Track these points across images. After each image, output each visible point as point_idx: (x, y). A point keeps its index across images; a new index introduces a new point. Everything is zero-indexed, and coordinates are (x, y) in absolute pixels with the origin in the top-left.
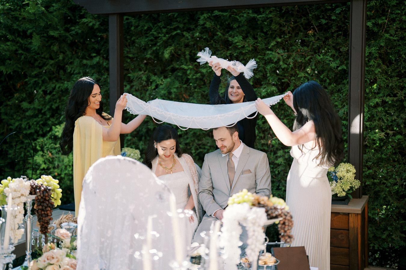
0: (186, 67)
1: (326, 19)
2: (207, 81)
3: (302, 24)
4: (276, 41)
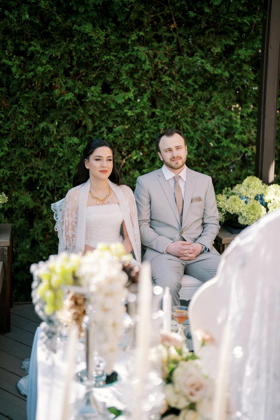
0: (10, 63)
1: (195, 12)
2: (38, 83)
3: (162, 15)
4: (138, 35)
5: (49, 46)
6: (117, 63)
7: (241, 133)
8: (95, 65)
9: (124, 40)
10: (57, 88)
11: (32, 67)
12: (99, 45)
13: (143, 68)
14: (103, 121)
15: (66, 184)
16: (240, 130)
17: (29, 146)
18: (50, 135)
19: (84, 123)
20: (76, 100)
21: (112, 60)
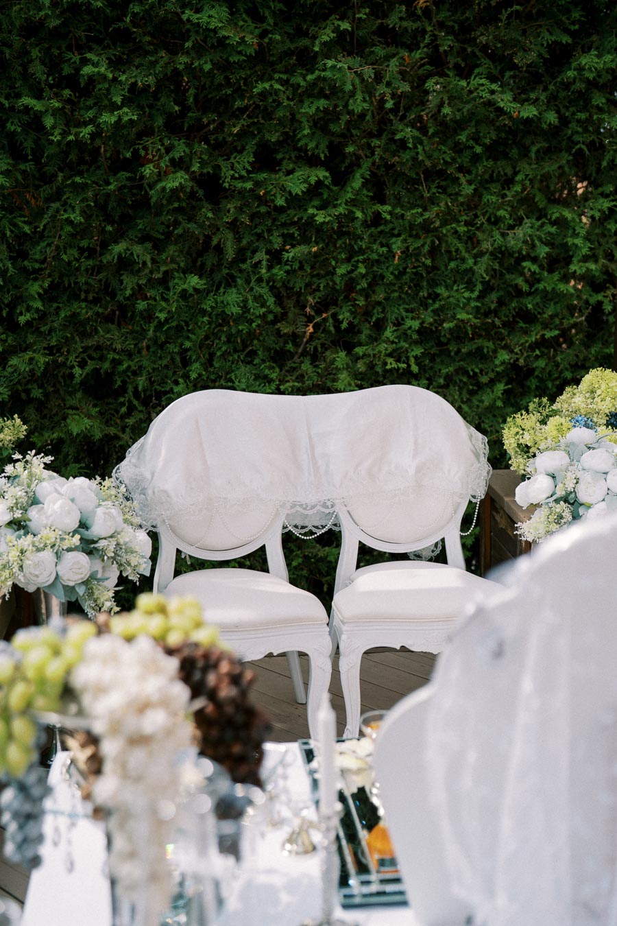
0: (37, 105)
2: (105, 151)
4: (336, 30)
5: (129, 62)
6: (288, 99)
7: (585, 259)
8: (238, 104)
9: (304, 42)
10: (150, 161)
11: (90, 114)
12: (246, 55)
13: (350, 108)
14: (259, 236)
15: (176, 383)
16: (585, 251)
17: (91, 297)
18: (139, 271)
19: (215, 241)
20: (196, 189)
21: (277, 92)
